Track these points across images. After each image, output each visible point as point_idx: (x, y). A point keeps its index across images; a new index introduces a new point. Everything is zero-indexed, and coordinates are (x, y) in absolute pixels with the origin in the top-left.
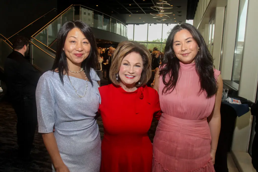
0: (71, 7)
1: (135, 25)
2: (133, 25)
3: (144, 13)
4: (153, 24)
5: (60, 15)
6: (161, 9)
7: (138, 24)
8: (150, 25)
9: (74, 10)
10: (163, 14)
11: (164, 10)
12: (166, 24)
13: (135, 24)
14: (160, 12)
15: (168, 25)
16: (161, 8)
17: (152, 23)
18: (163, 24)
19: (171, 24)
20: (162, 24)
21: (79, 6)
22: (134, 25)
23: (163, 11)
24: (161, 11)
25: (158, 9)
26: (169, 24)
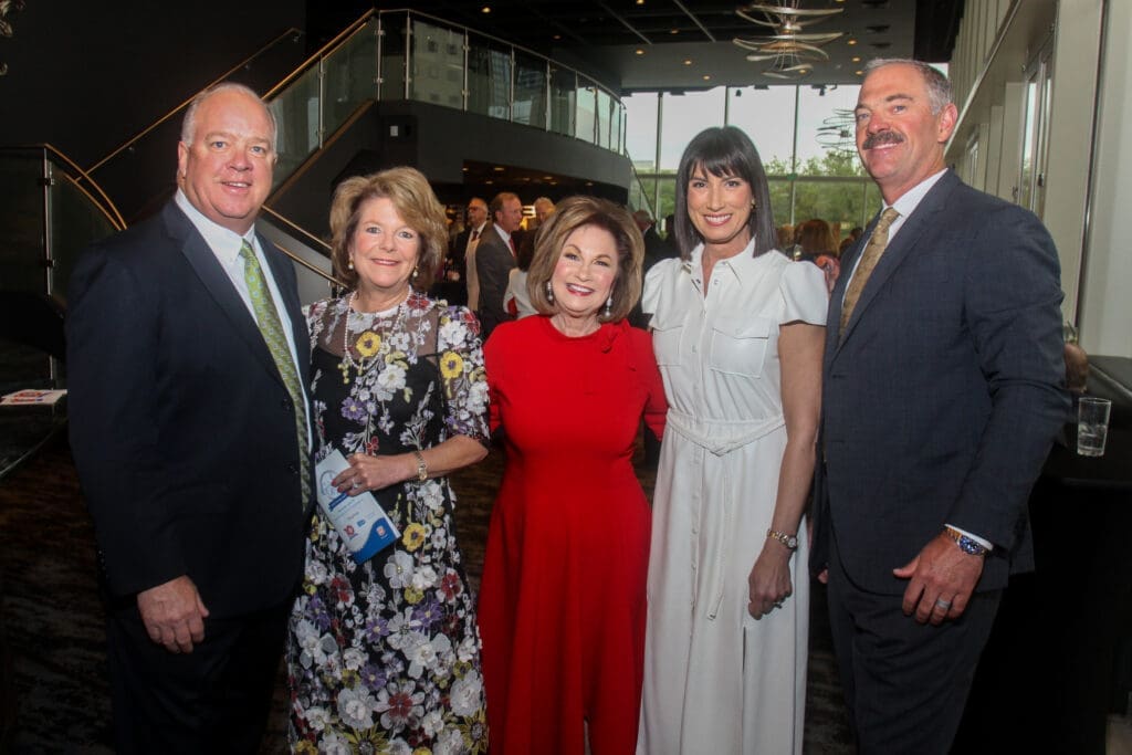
0: (367, 20)
1: (666, 95)
2: (656, 94)
3: (708, 39)
4: (751, 88)
5: (318, 59)
6: (789, 16)
7: (678, 91)
8: (739, 93)
9: (380, 33)
10: (798, 41)
11: (800, 18)
12: (815, 86)
13: (667, 89)
14: (782, 31)
15: (822, 93)
16: (788, 10)
17: (746, 86)
18: (802, 88)
19: (839, 87)
20: (794, 87)
21: (405, 14)
22: (660, 96)
23: (797, 27)
24: (788, 27)
25: (775, 18)
26: (829, 87)
